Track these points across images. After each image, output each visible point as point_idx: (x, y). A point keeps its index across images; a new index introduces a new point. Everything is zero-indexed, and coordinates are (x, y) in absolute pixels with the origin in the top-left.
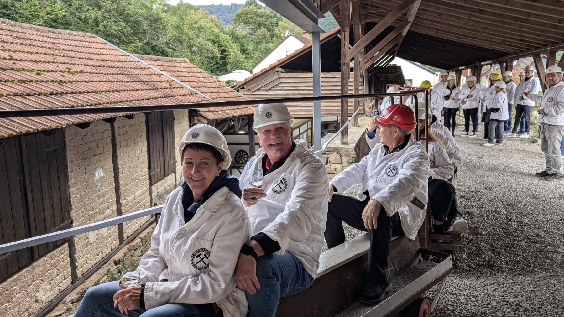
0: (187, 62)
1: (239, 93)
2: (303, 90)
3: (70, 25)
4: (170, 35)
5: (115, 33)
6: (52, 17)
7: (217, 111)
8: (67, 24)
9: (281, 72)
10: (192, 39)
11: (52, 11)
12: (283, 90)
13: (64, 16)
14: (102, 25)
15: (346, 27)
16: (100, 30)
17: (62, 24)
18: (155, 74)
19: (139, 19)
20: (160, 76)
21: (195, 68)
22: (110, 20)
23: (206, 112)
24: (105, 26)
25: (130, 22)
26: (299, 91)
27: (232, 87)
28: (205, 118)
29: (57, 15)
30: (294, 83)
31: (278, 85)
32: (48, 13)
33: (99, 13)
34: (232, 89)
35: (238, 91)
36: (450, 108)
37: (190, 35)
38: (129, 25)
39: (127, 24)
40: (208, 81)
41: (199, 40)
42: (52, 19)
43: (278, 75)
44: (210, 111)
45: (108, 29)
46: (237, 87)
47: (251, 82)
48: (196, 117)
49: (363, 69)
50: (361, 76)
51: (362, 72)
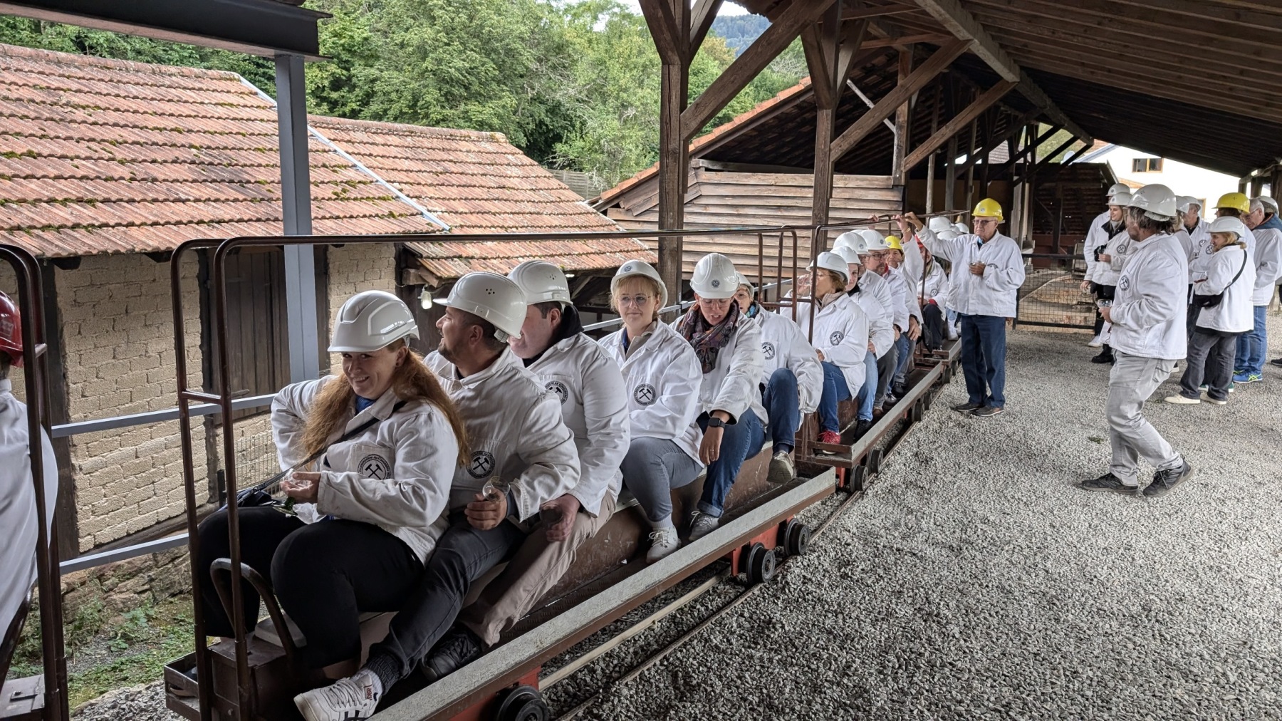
2: (754, 216)
3: (378, 58)
4: (581, 81)
5: (457, 74)
6: (342, 42)
7: (484, 259)
8: (372, 56)
9: (707, 170)
10: (626, 90)
11: (345, 29)
12: (705, 214)
13: (366, 39)
14: (432, 58)
16: (426, 70)
17: (362, 57)
19: (513, 46)
22: (450, 48)
23: (447, 258)
24: (439, 61)
25: (495, 50)
26: (743, 219)
27: (592, 203)
28: (432, 273)
29: (352, 37)
30: (733, 197)
31: (695, 202)
32: (336, 35)
33: (429, 33)
34: (590, 209)
37: (622, 82)
38: (493, 60)
39: (488, 55)
40: (529, 187)
41: (640, 93)
42: (343, 45)
43: (696, 175)
44: (460, 257)
45: (444, 67)
46: (601, 202)
47: (635, 192)
48: (412, 271)
49: (902, 168)
50: (897, 186)
51: (900, 176)
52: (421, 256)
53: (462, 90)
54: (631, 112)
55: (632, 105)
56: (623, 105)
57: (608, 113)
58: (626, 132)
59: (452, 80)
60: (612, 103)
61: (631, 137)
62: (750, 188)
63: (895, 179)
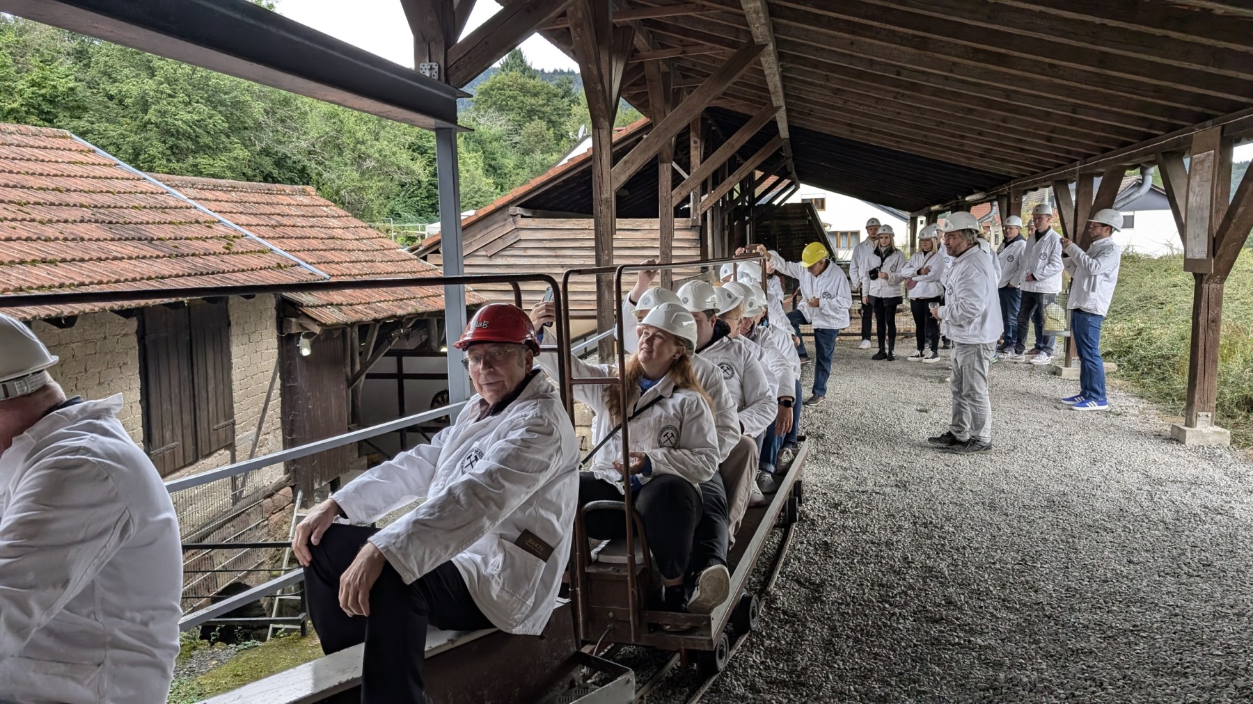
0: (309, 195)
1: (427, 263)
2: (571, 257)
3: (85, 109)
4: (313, 134)
5: (185, 127)
6: (43, 91)
7: (351, 305)
8: (79, 107)
9: (523, 216)
10: (363, 143)
11: (45, 78)
12: (525, 256)
13: (72, 89)
14: (155, 110)
15: (602, 119)
16: (149, 122)
17: (66, 108)
18: (197, 222)
19: (242, 98)
20: (209, 227)
21: (327, 206)
22: (175, 100)
23: (322, 306)
24: (163, 114)
25: (222, 103)
26: (561, 260)
27: (412, 250)
28: (315, 320)
29: (55, 87)
30: (550, 240)
31: (514, 246)
32: (33, 84)
33: (149, 85)
34: (411, 255)
35: (425, 258)
36: (879, 296)
37: (359, 135)
38: (220, 112)
39: (215, 108)
40: (353, 237)
41: (378, 145)
42: (43, 96)
43: (514, 222)
44: (332, 304)
45: (170, 120)
46: (421, 249)
48: (294, 320)
49: (698, 212)
50: (694, 227)
51: (697, 218)
52: (302, 305)
53: (189, 144)
54: (370, 164)
55: (369, 156)
56: (360, 157)
57: (346, 165)
58: (366, 183)
59: (178, 132)
60: (348, 155)
61: (372, 188)
62: (567, 232)
63: (693, 220)
